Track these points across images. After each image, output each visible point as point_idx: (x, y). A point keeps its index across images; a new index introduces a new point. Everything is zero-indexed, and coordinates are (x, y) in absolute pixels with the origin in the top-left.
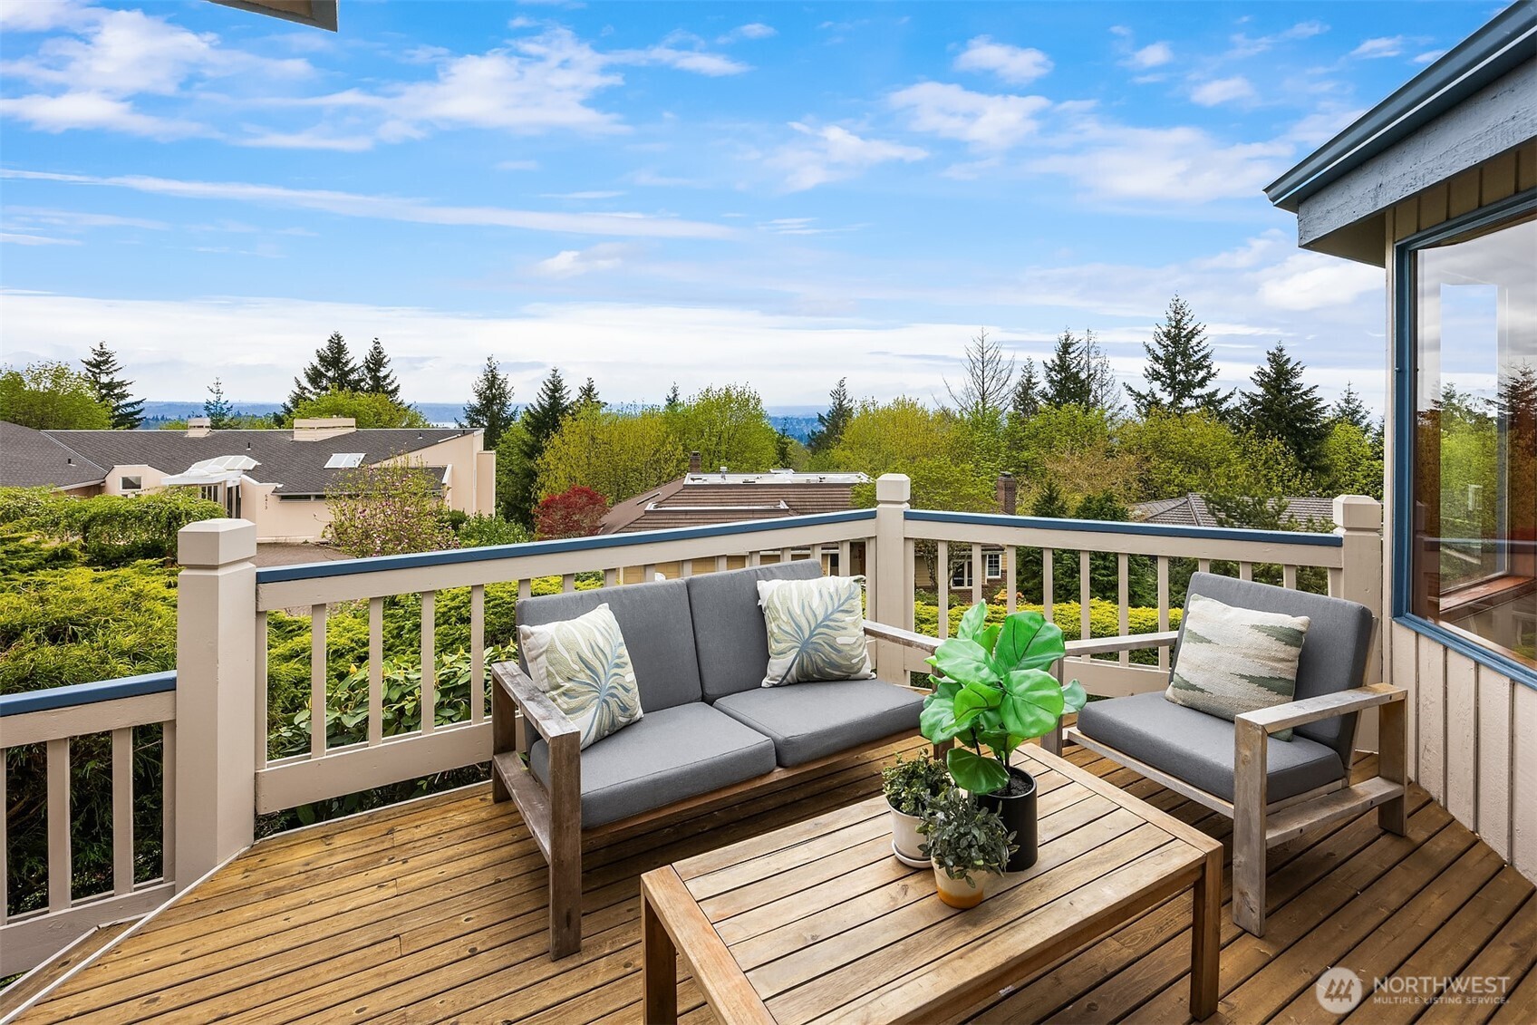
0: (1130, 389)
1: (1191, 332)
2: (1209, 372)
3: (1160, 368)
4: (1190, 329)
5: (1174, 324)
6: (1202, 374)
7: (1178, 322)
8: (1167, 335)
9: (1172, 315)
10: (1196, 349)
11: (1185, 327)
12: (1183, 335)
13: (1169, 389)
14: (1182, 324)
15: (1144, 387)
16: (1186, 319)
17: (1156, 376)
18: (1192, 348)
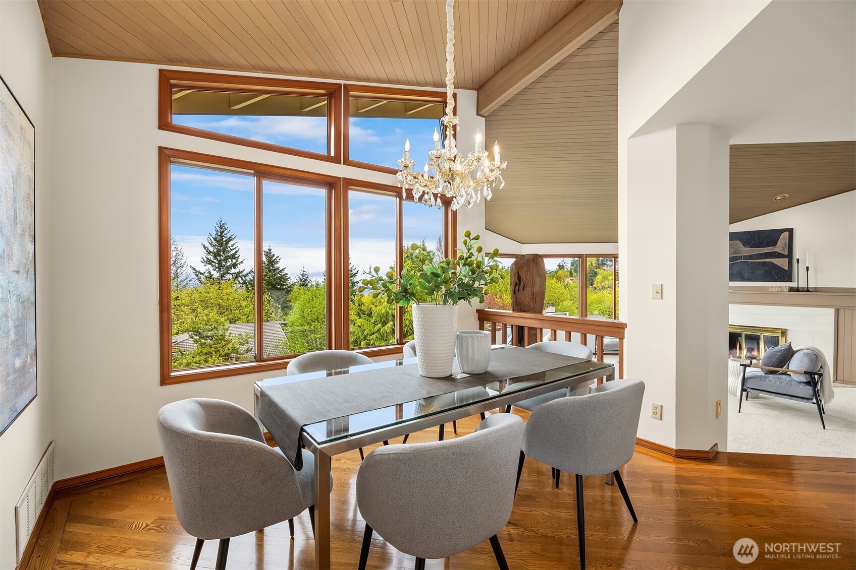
0: (194, 269)
1: (228, 239)
2: (237, 261)
3: (211, 257)
4: (229, 237)
5: (219, 234)
6: (234, 261)
7: (222, 233)
8: (215, 239)
9: (219, 229)
10: (231, 248)
11: (226, 236)
12: (224, 240)
13: (217, 269)
14: (223, 234)
15: (202, 268)
16: (226, 232)
17: (209, 262)
18: (229, 247)
